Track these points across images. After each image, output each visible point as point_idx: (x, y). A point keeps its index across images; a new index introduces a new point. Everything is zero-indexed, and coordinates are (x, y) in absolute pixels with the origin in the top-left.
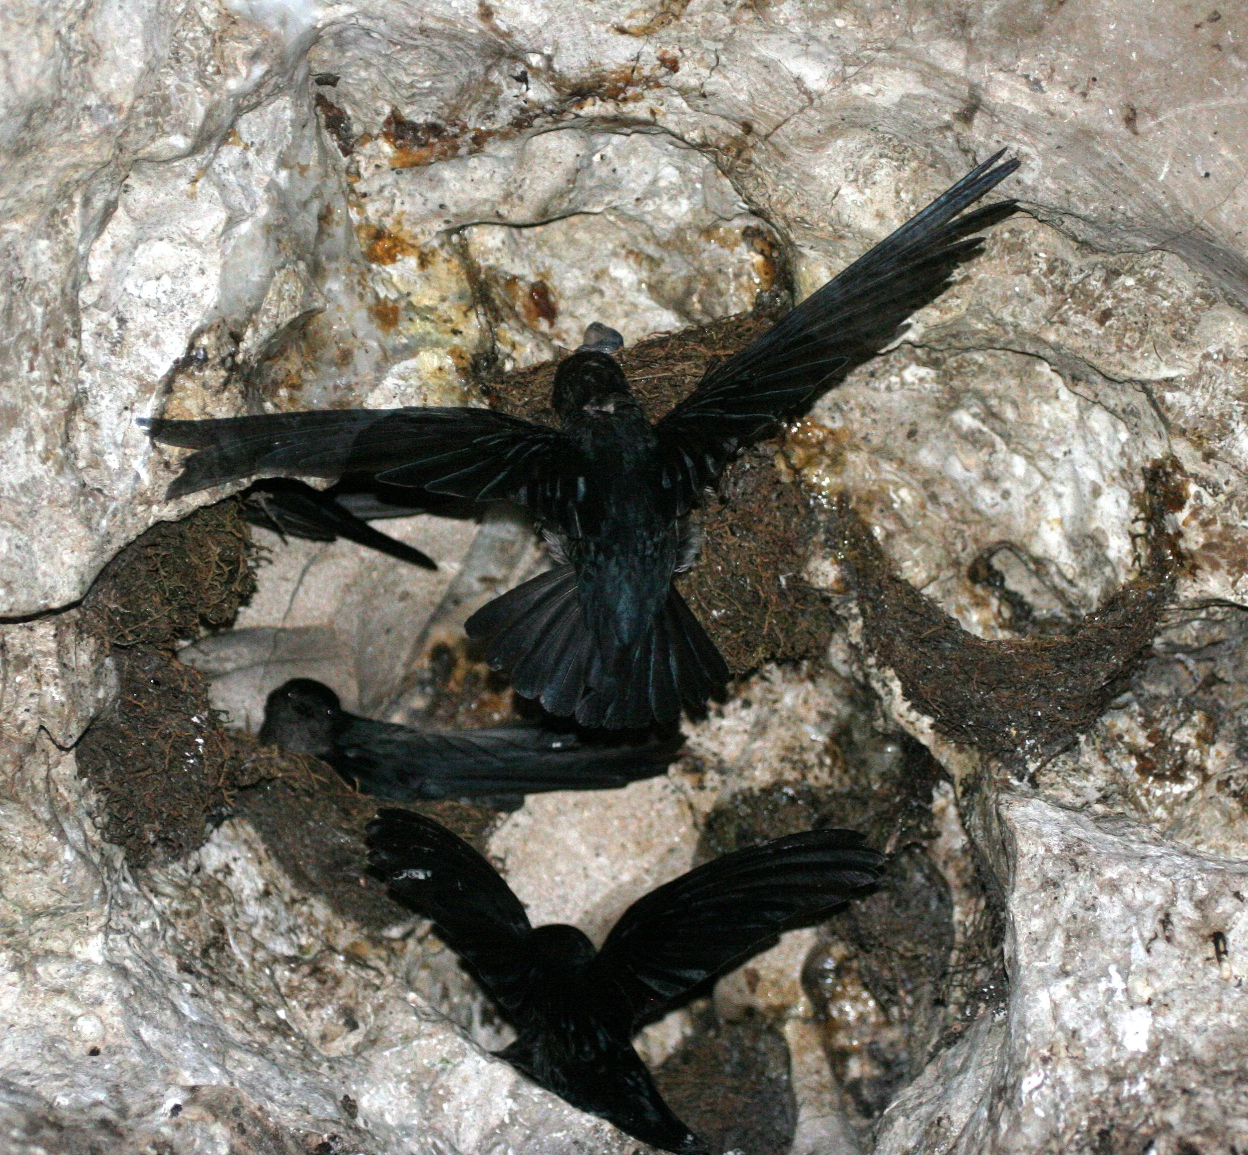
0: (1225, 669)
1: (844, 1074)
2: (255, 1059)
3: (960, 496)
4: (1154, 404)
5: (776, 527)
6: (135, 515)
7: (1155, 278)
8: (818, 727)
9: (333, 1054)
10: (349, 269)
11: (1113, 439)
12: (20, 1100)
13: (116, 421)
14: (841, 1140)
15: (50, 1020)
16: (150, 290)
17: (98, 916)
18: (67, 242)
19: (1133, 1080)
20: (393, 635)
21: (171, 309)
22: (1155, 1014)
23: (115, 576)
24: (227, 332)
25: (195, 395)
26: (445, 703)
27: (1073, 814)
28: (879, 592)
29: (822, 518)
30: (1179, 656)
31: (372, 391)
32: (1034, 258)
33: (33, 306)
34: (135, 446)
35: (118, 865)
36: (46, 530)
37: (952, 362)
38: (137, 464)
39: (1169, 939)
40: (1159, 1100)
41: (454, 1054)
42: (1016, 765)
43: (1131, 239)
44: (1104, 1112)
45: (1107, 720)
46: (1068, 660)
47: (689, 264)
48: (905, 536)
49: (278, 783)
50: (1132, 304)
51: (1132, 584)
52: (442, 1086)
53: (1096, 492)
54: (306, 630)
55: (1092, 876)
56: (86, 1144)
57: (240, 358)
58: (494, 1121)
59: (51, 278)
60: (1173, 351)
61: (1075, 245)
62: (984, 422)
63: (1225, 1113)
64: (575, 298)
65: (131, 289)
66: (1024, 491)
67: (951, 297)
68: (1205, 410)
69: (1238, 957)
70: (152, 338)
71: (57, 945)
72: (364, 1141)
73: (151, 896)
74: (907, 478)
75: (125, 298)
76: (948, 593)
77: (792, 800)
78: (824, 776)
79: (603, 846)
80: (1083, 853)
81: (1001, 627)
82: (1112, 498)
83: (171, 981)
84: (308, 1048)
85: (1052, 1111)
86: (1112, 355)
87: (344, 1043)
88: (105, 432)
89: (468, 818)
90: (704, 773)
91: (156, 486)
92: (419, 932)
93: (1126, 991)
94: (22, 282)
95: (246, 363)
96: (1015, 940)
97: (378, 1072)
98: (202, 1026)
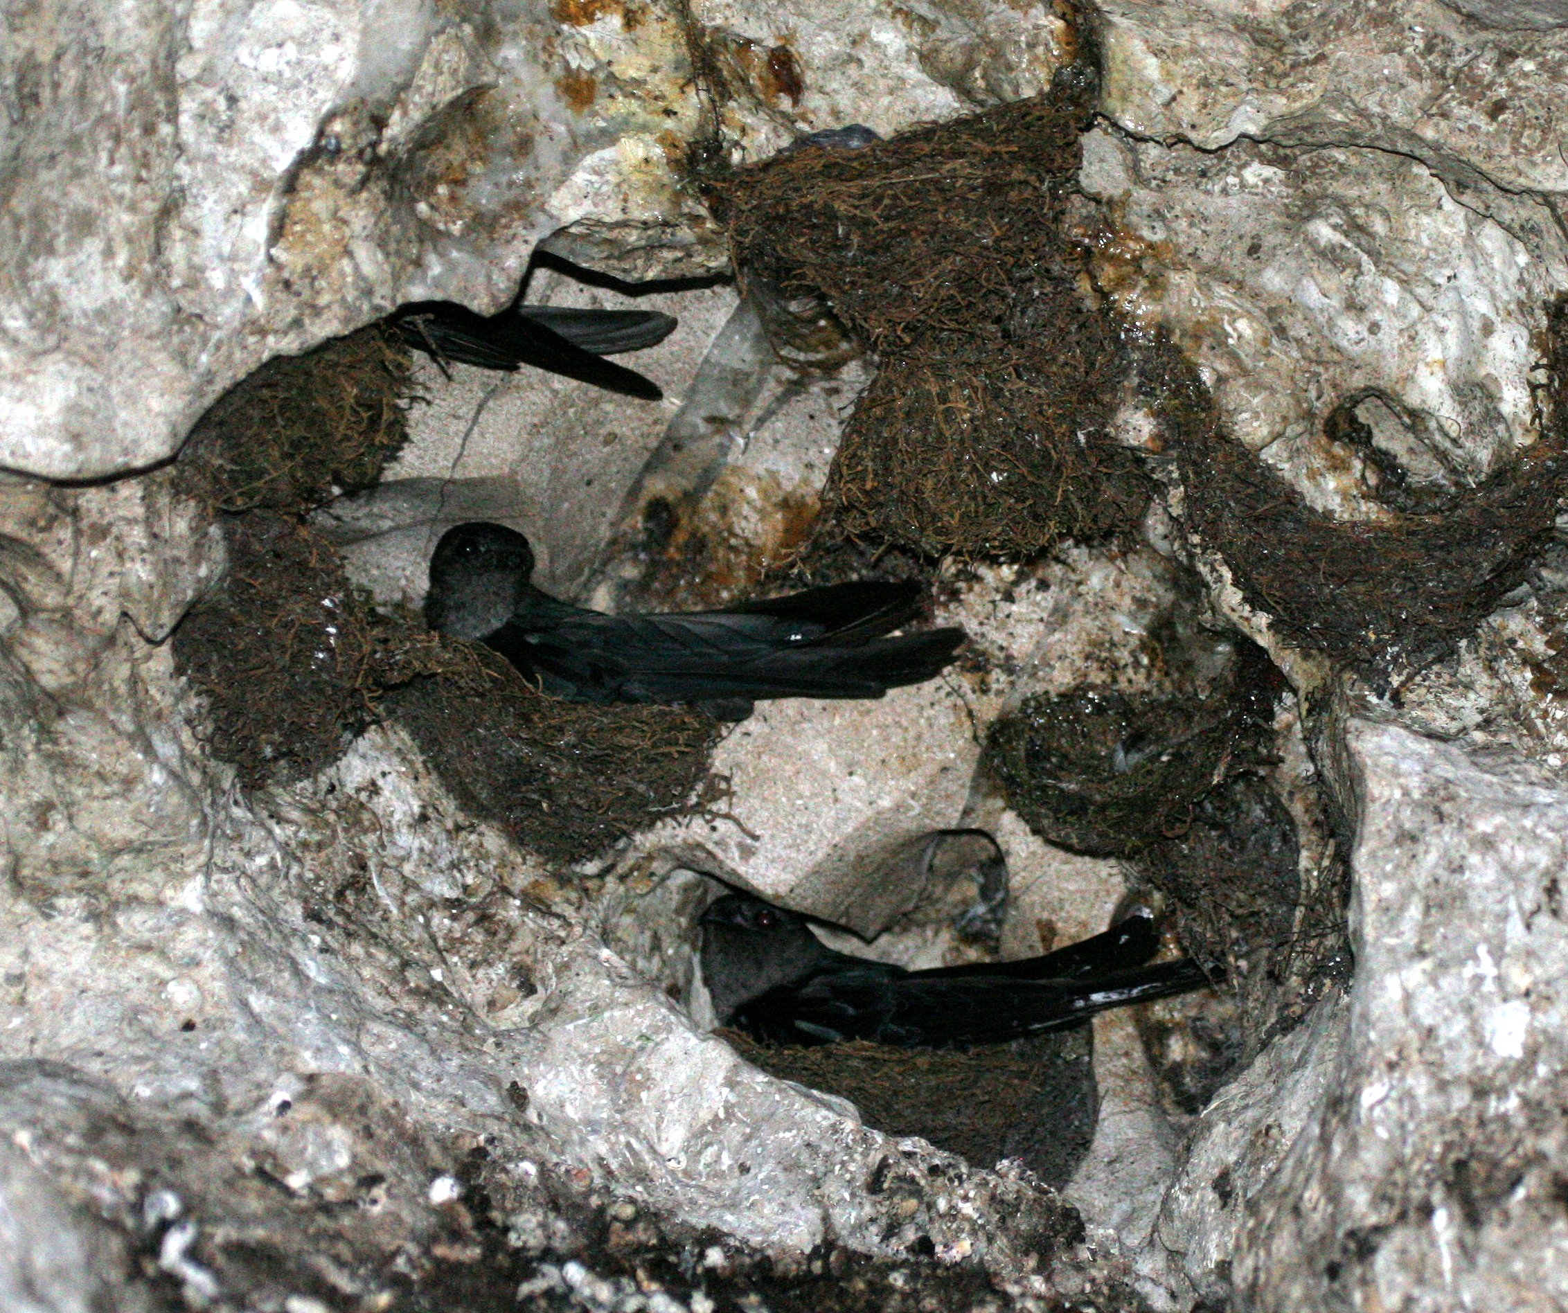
1: (1163, 1055)
2: (400, 1034)
3: (1315, 329)
4: (1559, 220)
5: (1075, 368)
6: (245, 347)
7: (1562, 62)
8: (1133, 616)
9: (502, 1027)
10: (531, 33)
11: (1510, 263)
12: (81, 1092)
13: (222, 228)
14: (1153, 1143)
15: (133, 984)
16: (270, 61)
17: (196, 853)
19: (1503, 1093)
20: (596, 485)
21: (297, 85)
22: (1534, 1009)
23: (221, 423)
24: (365, 114)
25: (325, 192)
26: (664, 575)
27: (1442, 746)
28: (1205, 455)
29: (1135, 356)
31: (557, 189)
32: (1408, 34)
33: (114, 82)
34: (246, 260)
35: (226, 785)
36: (128, 368)
37: (1304, 160)
38: (249, 284)
39: (1555, 913)
40: (1531, 1121)
41: (656, 1030)
42: (1374, 676)
43: (1528, 13)
44: (1463, 1135)
45: (1495, 620)
46: (1442, 547)
47: (971, 29)
48: (1242, 381)
49: (436, 679)
50: (1531, 94)
51: (1526, 451)
52: (640, 1070)
53: (1488, 329)
54: (482, 481)
55: (1460, 828)
56: (162, 1154)
57: (383, 148)
58: (705, 1116)
59: (139, 46)
61: (1459, 19)
62: (1347, 235)
64: (826, 70)
65: (245, 59)
66: (1398, 324)
67: (1302, 80)
70: (271, 121)
71: (143, 890)
72: (534, 1142)
73: (272, 824)
74: (1248, 305)
75: (236, 70)
76: (1295, 453)
77: (1098, 708)
78: (1140, 678)
79: (858, 763)
80: (1451, 798)
81: (1366, 497)
82: (1507, 337)
83: (295, 931)
84: (470, 1019)
85: (1397, 1133)
86: (1506, 158)
87: (517, 1012)
88: (207, 242)
89: (683, 727)
90: (988, 672)
91: (271, 311)
92: (621, 869)
93: (1499, 980)
94: (100, 52)
95: (390, 154)
96: (1361, 908)
97: (559, 1051)
98: (332, 992)
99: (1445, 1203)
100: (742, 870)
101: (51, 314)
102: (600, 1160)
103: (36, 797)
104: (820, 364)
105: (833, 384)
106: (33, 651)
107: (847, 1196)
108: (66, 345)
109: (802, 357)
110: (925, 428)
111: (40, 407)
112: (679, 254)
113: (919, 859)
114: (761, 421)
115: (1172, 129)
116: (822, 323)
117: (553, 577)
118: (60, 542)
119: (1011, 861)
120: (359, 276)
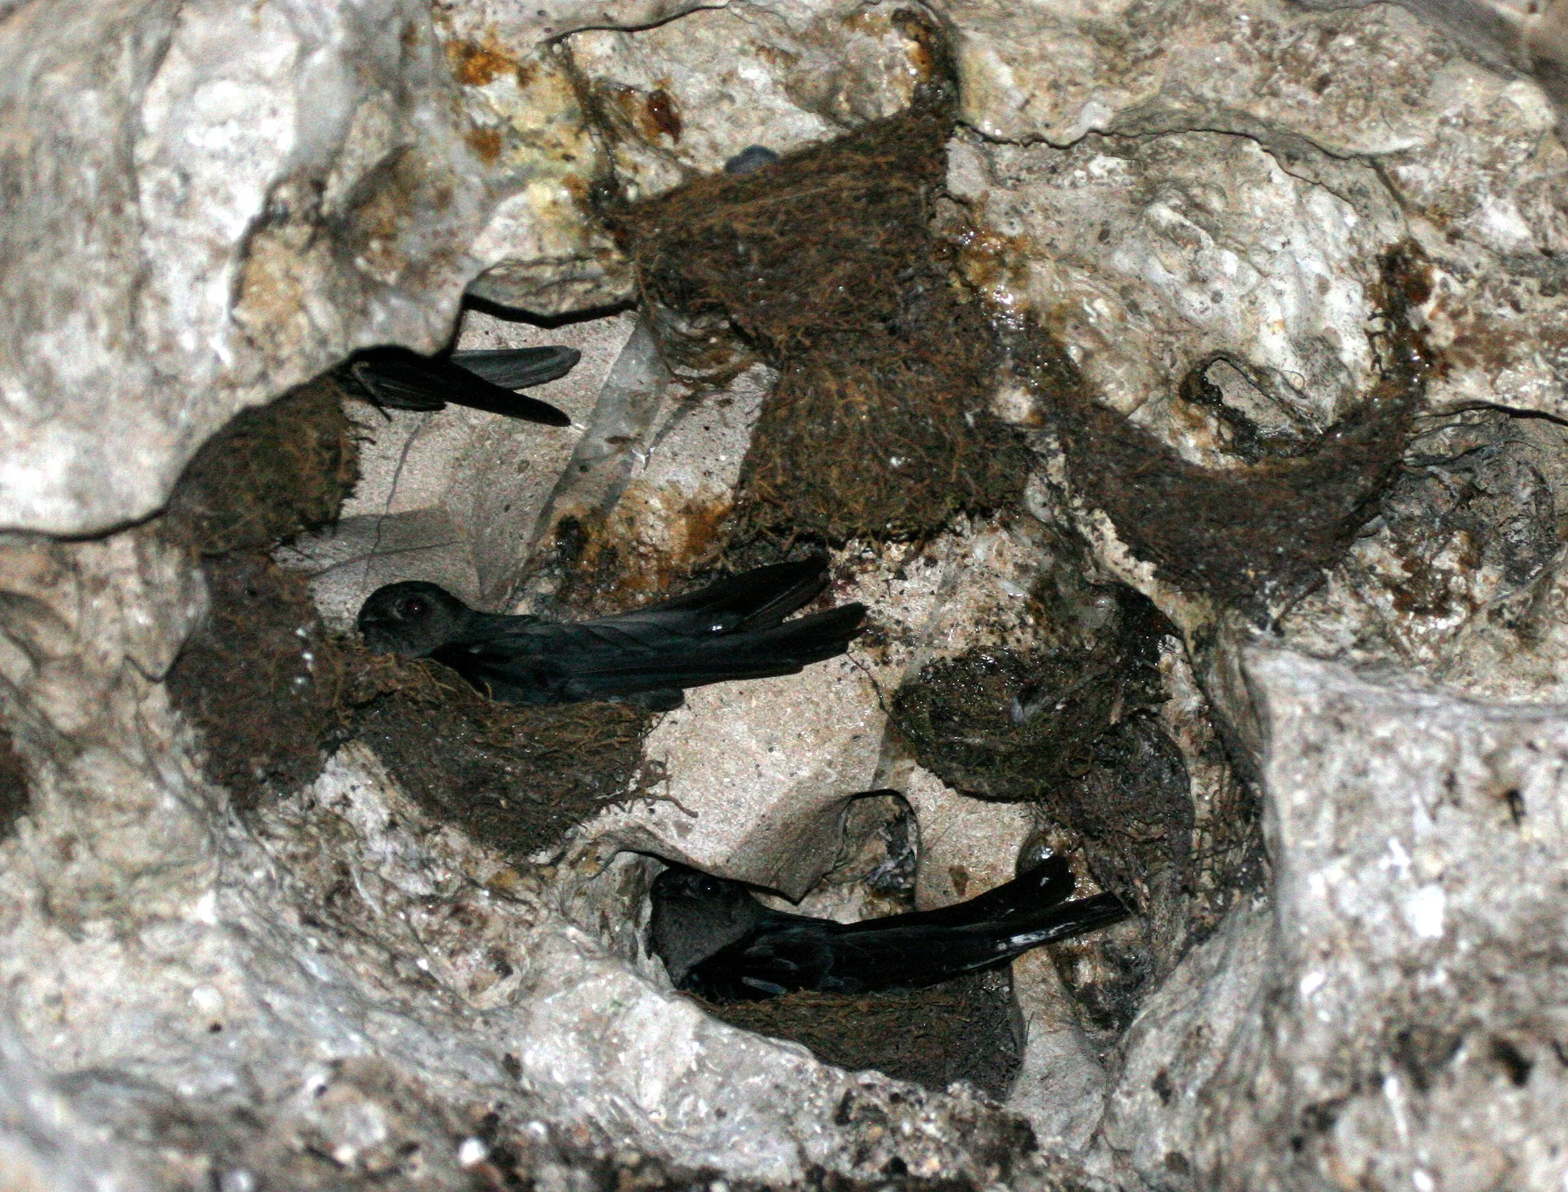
0: (1485, 479)
1: (1074, 980)
2: (399, 1021)
3: (1164, 303)
4: (1385, 180)
5: (956, 356)
6: (216, 401)
7: (1379, 35)
8: (1016, 581)
9: (486, 1006)
10: (439, 95)
11: (1339, 224)
12: (137, 1093)
13: (187, 294)
14: (1080, 1057)
15: (161, 995)
16: (217, 139)
17: (207, 870)
18: (117, 91)
19: (1430, 970)
20: (513, 511)
21: (241, 159)
22: (1448, 891)
23: (201, 475)
24: (307, 179)
25: (276, 254)
26: (580, 587)
27: (1330, 665)
28: (1082, 423)
29: (1007, 341)
30: (1431, 468)
31: (478, 234)
32: (1235, 23)
33: (83, 169)
34: (212, 322)
35: (223, 808)
36: (118, 429)
37: (1145, 149)
38: (216, 344)
39: (1456, 803)
40: (1462, 991)
41: (627, 995)
42: (1254, 610)
44: (1400, 1010)
45: (1355, 550)
46: (1308, 486)
47: (832, 58)
48: (1105, 355)
49: (396, 696)
50: (1353, 67)
51: (1375, 392)
52: (616, 1034)
53: (1323, 287)
55: (1360, 736)
56: (222, 1141)
57: (325, 209)
58: (679, 1070)
59: (102, 133)
60: (1406, 117)
61: (1282, 4)
62: (1185, 215)
63: (1541, 1001)
64: (701, 108)
65: (193, 139)
66: (1239, 291)
67: (1143, 74)
68: (1446, 183)
69: (1539, 818)
70: (222, 192)
71: (162, 908)
72: (532, 1106)
73: (262, 840)
74: (1103, 287)
75: (186, 150)
76: (1158, 416)
77: (992, 668)
78: (1028, 639)
79: (776, 739)
80: (1348, 709)
81: (1224, 451)
82: (1342, 293)
83: (294, 936)
84: (457, 1002)
85: (1339, 1014)
86: (1335, 127)
87: (497, 992)
88: (176, 308)
89: (619, 720)
90: (887, 645)
91: (240, 367)
92: (571, 855)
93: (1414, 868)
94: (69, 143)
95: (333, 215)
96: (1276, 817)
97: (539, 1023)
98: (335, 987)
99: (1394, 1072)
100: (681, 845)
101: (47, 384)
102: (590, 1120)
103: (59, 832)
104: (712, 379)
105: (726, 396)
106: (49, 697)
107: (818, 1129)
108: (62, 413)
109: (695, 374)
110: (827, 423)
111: (45, 472)
112: (589, 286)
113: (836, 824)
114: (660, 436)
115: (1028, 130)
116: (713, 340)
117: (483, 597)
118: (65, 595)
119: (921, 816)
120: (314, 327)
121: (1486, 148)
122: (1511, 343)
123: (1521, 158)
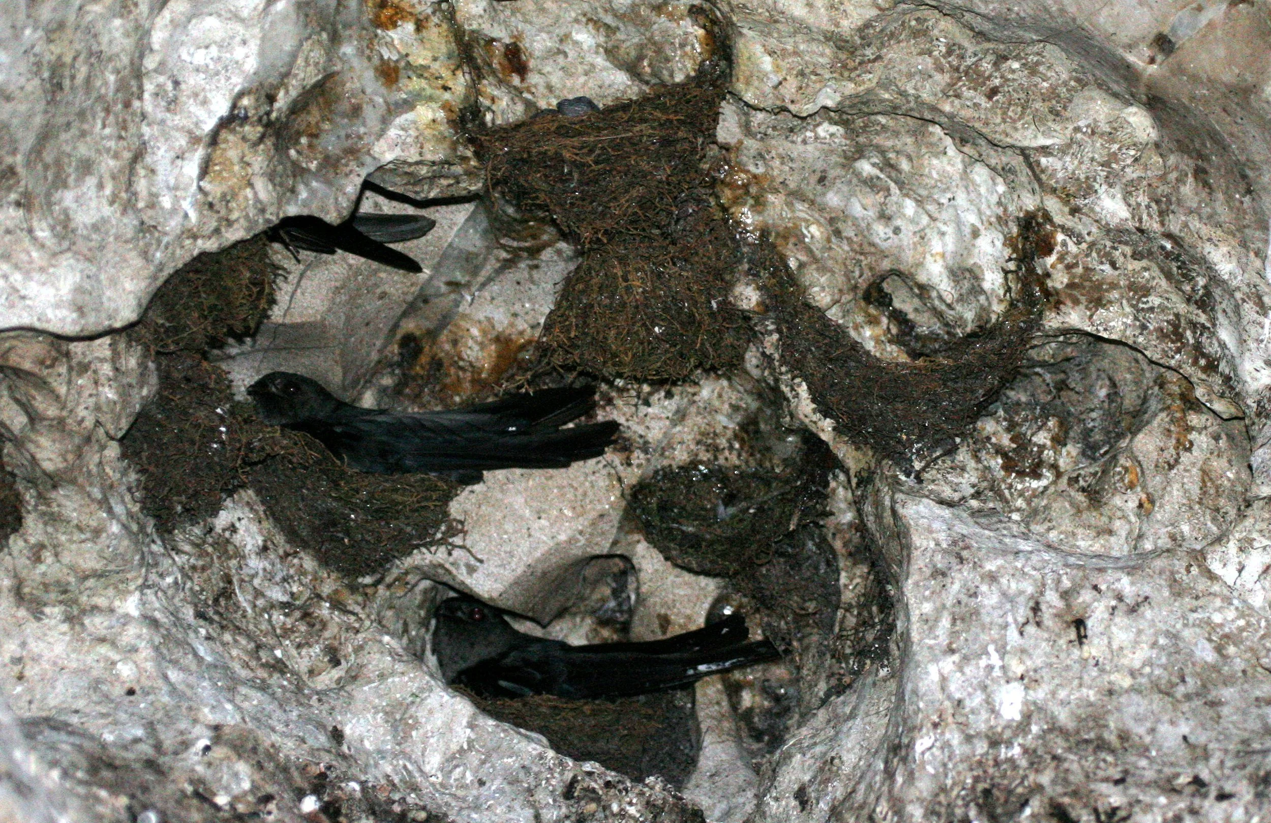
0: (1074, 379)
1: (739, 703)
2: (259, 694)
3: (859, 231)
4: (1030, 166)
5: (709, 258)
6: (183, 247)
7: (1038, 64)
8: (730, 417)
9: (319, 687)
10: (360, 36)
11: (992, 191)
12: (76, 740)
13: (169, 168)
14: (739, 763)
15: (94, 664)
16: (200, 57)
17: (137, 577)
18: (136, 20)
19: (1009, 744)
20: (372, 326)
21: (217, 73)
22: (1027, 688)
23: (164, 297)
24: (263, 93)
25: (236, 145)
26: (412, 384)
27: (955, 510)
28: (794, 316)
29: (745, 250)
30: (1038, 370)
31: (378, 140)
32: (935, 42)
33: (107, 74)
34: (185, 189)
35: (150, 530)
36: (112, 262)
37: (859, 122)
38: (186, 205)
39: (1038, 624)
40: (1032, 764)
41: (422, 690)
42: (902, 460)
43: (1021, 33)
44: (985, 772)
45: (979, 425)
46: (952, 380)
47: (641, 34)
48: (814, 266)
49: (279, 458)
50: (1016, 83)
51: (1006, 316)
52: (411, 717)
53: (975, 234)
54: (302, 325)
55: (974, 568)
56: (135, 783)
57: (274, 115)
58: (454, 747)
59: (123, 50)
60: (1050, 123)
61: (972, 34)
62: (881, 170)
63: (1087, 776)
64: (544, 59)
65: (185, 56)
66: (912, 228)
67: (866, 72)
68: (1073, 173)
69: (1096, 641)
70: (201, 97)
71: (101, 601)
72: (350, 767)
73: (173, 554)
74: (817, 216)
75: (179, 64)
76: (847, 313)
77: (705, 476)
78: (733, 458)
79: (544, 511)
80: (967, 547)
81: (890, 341)
82: (988, 239)
83: (189, 626)
84: (300, 683)
85: (941, 770)
86: (998, 125)
87: (328, 678)
88: (160, 177)
89: (435, 488)
90: (631, 452)
91: (201, 224)
92: (389, 579)
93: (1003, 667)
94: (100, 55)
95: (277, 119)
96: (908, 619)
97: (359, 705)
98: (216, 667)
99: (978, 818)
100: (468, 581)
101: (65, 227)
102: (387, 777)
103: (33, 540)
104: (527, 249)
105: (535, 262)
106: (38, 446)
107: (551, 801)
108: (74, 248)
109: (515, 244)
110: (612, 296)
111: (58, 289)
112: (451, 181)
113: (579, 574)
114: (483, 285)
115: (779, 103)
116: (531, 223)
117: (344, 388)
118: (59, 375)
119: (642, 575)
120: (257, 200)
121: (1105, 152)
122: (1107, 291)
123: (1129, 161)
